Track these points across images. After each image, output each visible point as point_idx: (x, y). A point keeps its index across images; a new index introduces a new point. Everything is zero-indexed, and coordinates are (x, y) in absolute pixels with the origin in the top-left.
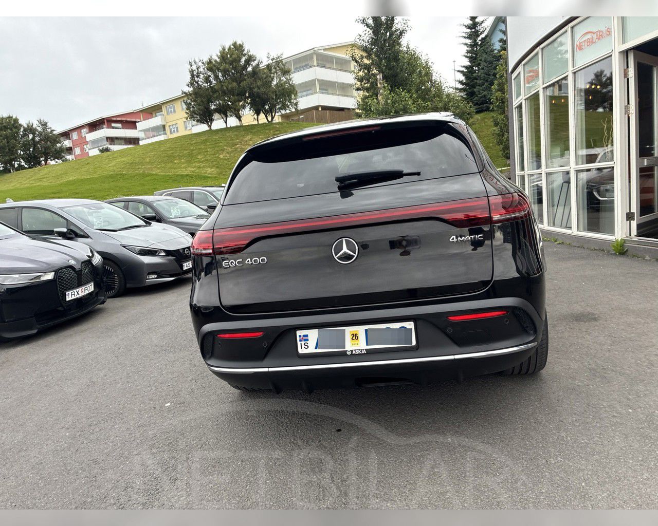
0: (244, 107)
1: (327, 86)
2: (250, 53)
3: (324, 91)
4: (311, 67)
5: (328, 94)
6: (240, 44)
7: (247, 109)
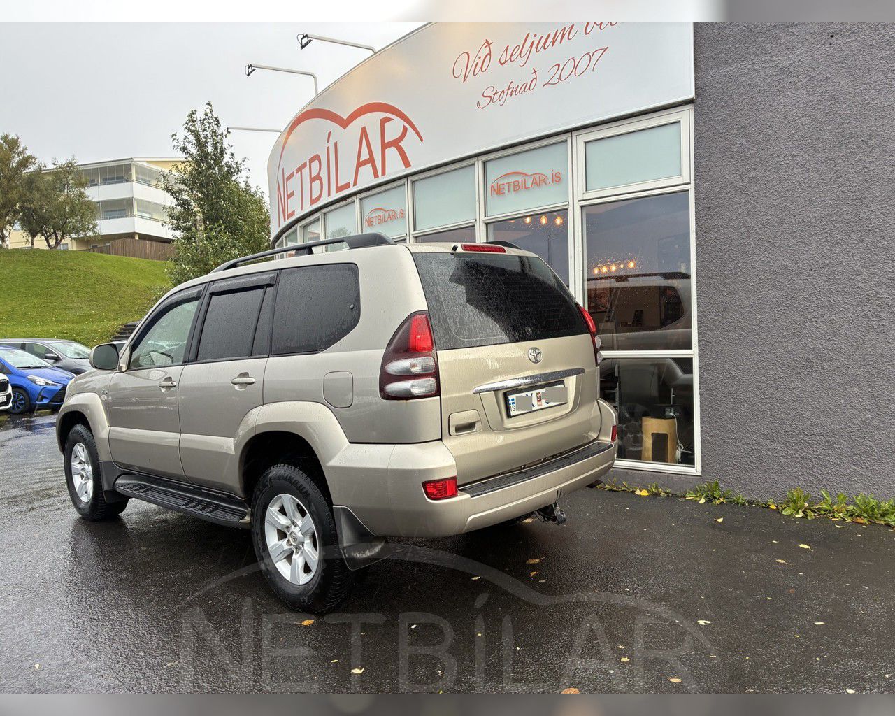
0: (11, 223)
1: (149, 209)
2: (28, 153)
3: (144, 215)
4: (127, 181)
5: (151, 219)
6: (13, 139)
7: (17, 226)
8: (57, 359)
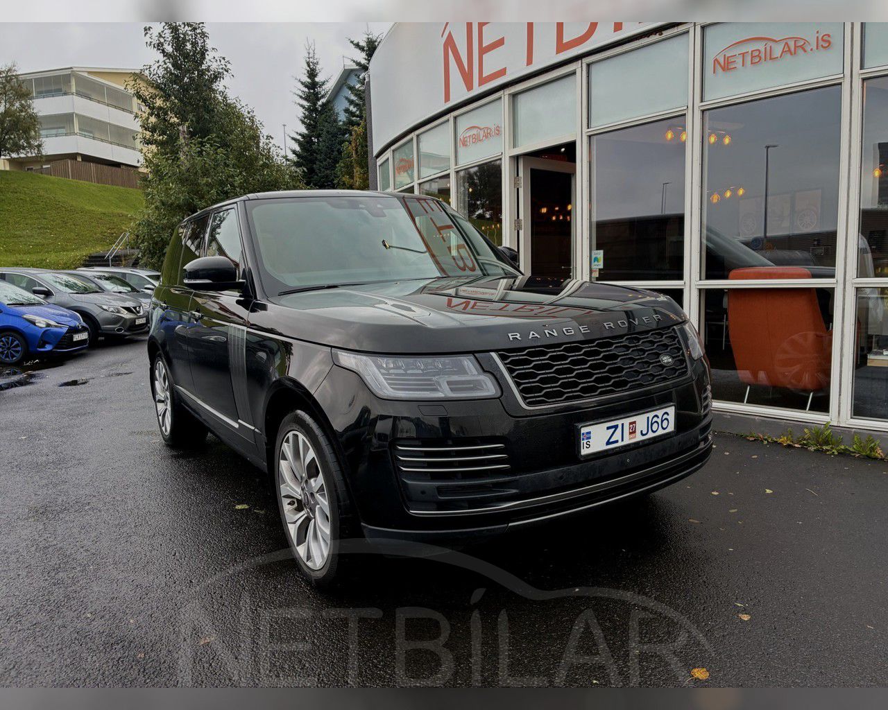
1: (92, 127)
3: (86, 134)
8: (48, 294)
